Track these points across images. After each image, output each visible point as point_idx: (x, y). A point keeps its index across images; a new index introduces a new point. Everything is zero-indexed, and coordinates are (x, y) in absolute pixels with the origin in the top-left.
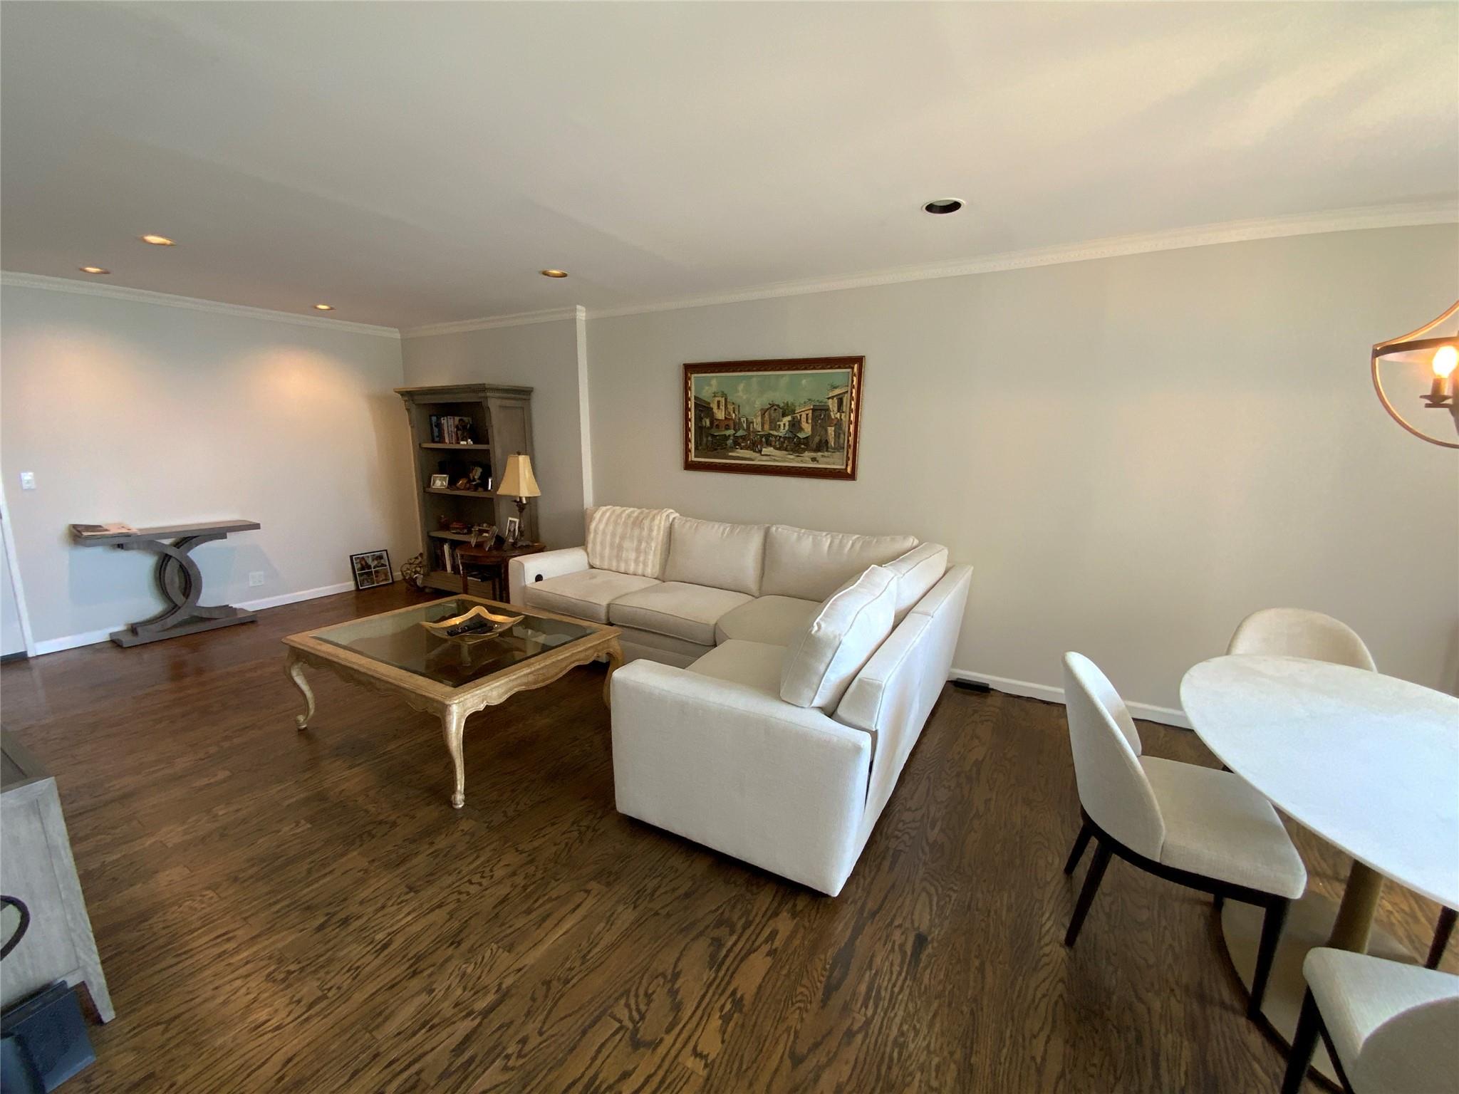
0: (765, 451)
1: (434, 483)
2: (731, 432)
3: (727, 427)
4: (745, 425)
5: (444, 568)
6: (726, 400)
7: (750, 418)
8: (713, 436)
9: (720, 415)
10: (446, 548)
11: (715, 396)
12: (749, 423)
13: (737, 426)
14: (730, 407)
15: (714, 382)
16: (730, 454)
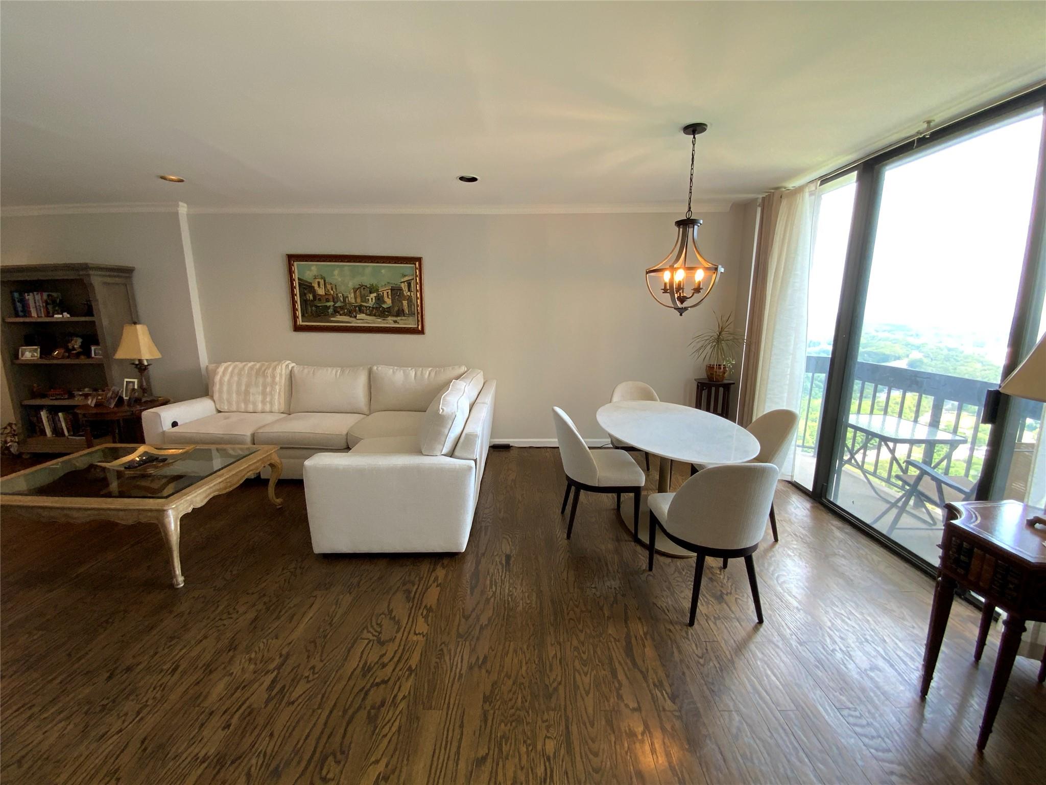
0: (359, 316)
1: (23, 355)
2: (331, 304)
3: (328, 301)
4: (342, 299)
5: (43, 432)
6: (325, 281)
7: (345, 295)
8: (317, 307)
9: (321, 291)
10: (44, 414)
11: (315, 278)
12: (345, 298)
13: (335, 299)
14: (329, 287)
15: (313, 268)
16: (332, 319)
